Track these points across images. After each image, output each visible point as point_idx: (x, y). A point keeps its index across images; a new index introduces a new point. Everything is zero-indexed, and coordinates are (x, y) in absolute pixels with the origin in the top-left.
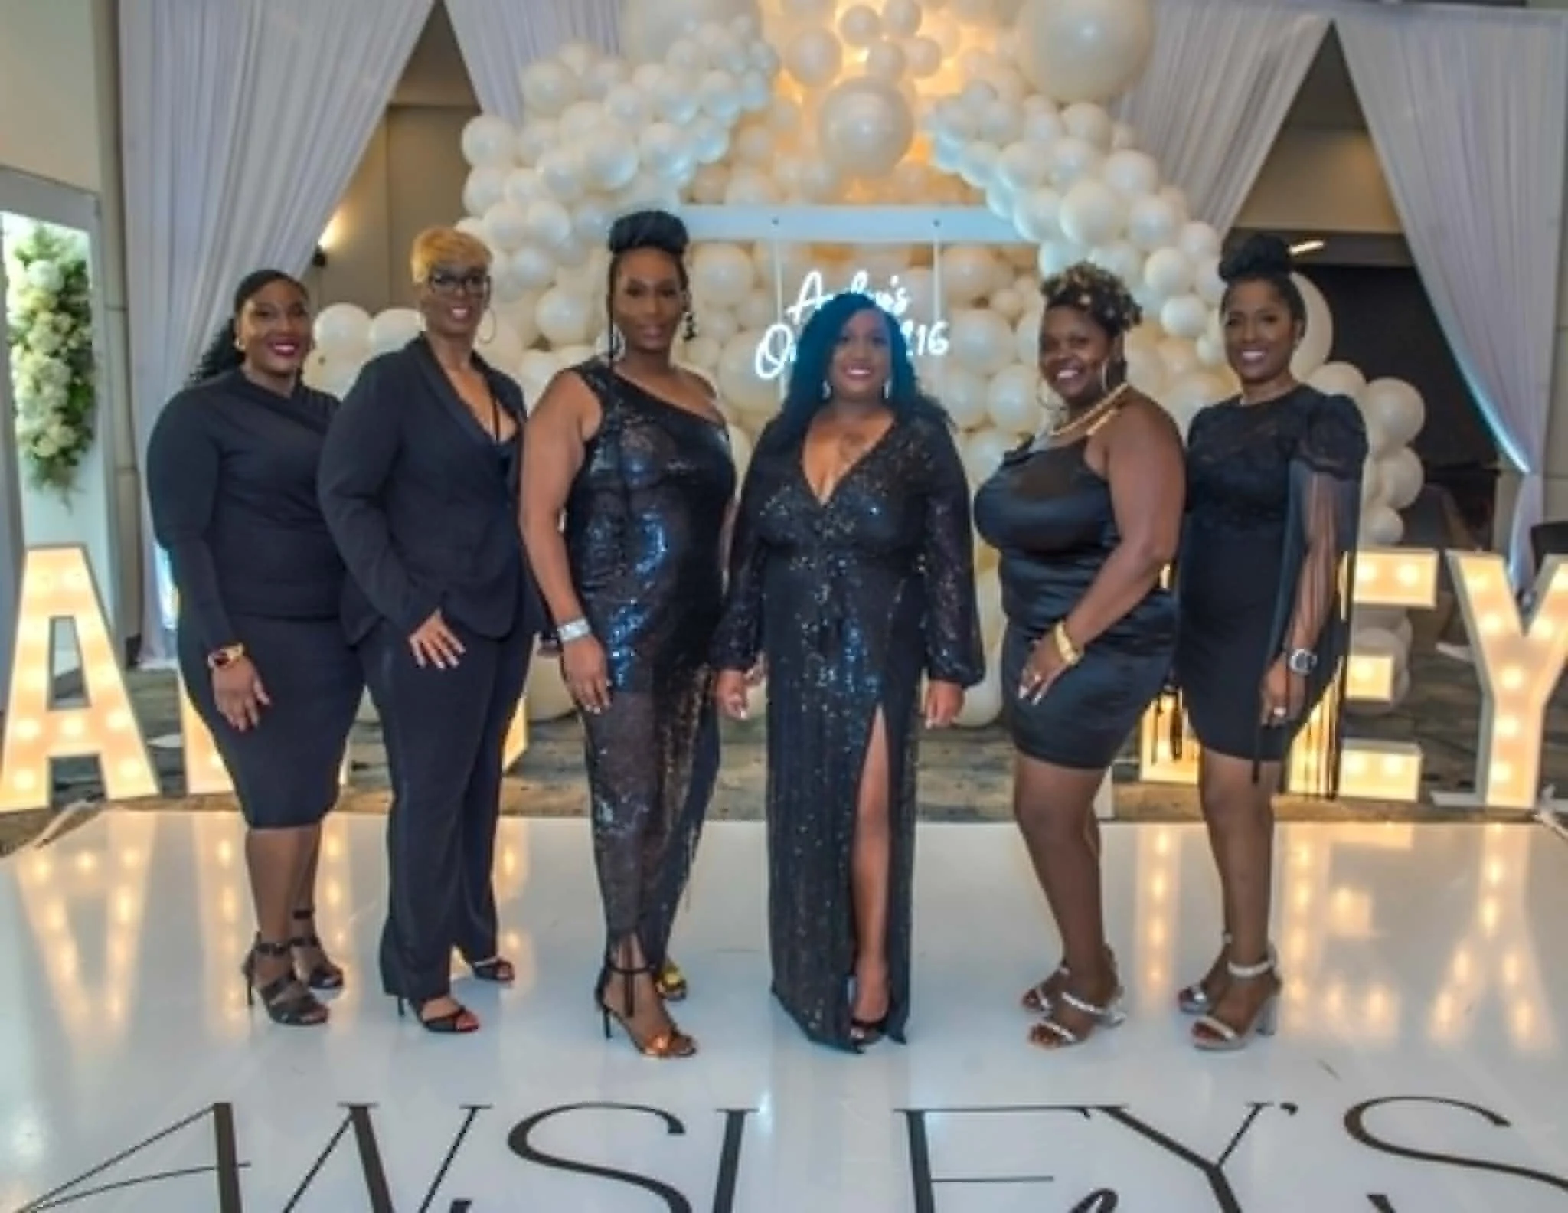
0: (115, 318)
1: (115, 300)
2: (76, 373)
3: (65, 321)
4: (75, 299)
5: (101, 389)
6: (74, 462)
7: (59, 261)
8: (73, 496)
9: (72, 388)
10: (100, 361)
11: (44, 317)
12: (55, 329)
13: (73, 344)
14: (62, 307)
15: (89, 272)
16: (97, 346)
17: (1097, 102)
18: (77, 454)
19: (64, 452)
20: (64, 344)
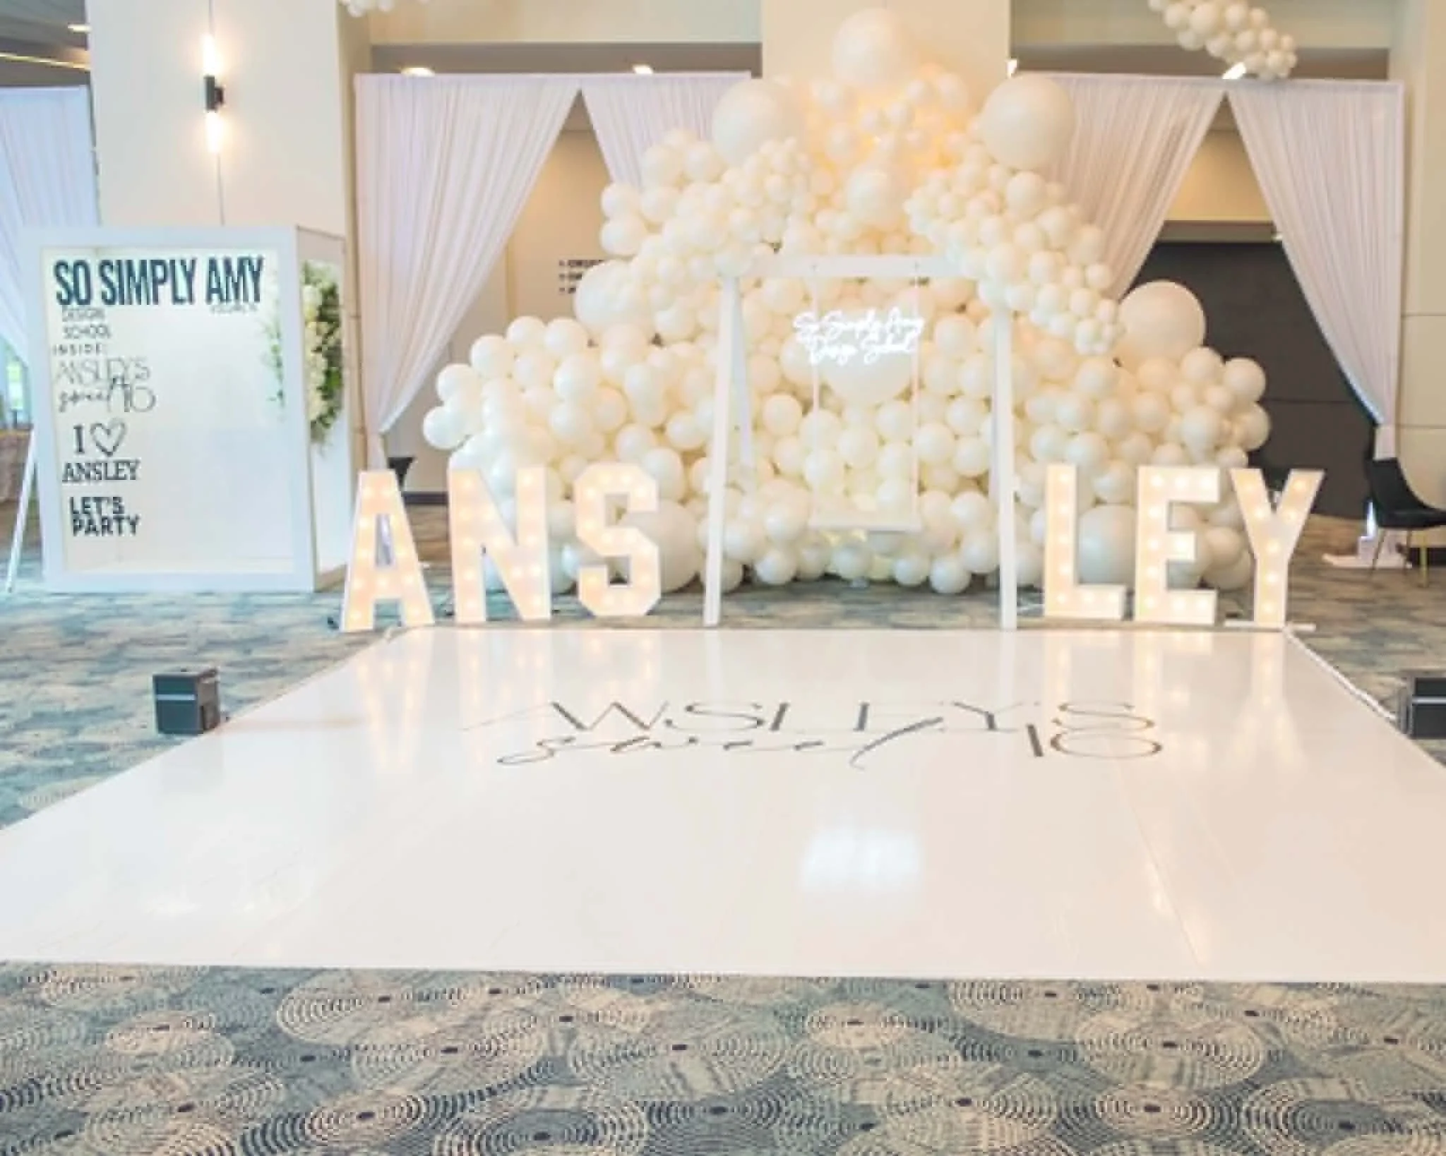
0: (353, 322)
1: (353, 311)
2: (330, 364)
3: (325, 327)
4: (330, 312)
5: (346, 373)
6: (327, 425)
7: (320, 286)
8: (326, 448)
9: (328, 374)
10: (345, 354)
11: (313, 325)
12: (318, 332)
13: (331, 341)
14: (322, 318)
15: (340, 292)
16: (344, 345)
17: (1035, 171)
18: (329, 420)
19: (321, 418)
20: (324, 343)
